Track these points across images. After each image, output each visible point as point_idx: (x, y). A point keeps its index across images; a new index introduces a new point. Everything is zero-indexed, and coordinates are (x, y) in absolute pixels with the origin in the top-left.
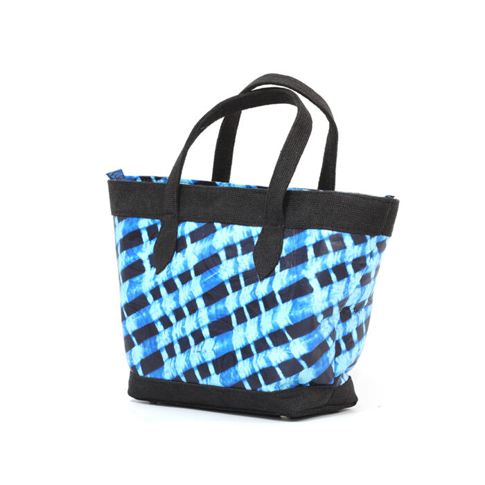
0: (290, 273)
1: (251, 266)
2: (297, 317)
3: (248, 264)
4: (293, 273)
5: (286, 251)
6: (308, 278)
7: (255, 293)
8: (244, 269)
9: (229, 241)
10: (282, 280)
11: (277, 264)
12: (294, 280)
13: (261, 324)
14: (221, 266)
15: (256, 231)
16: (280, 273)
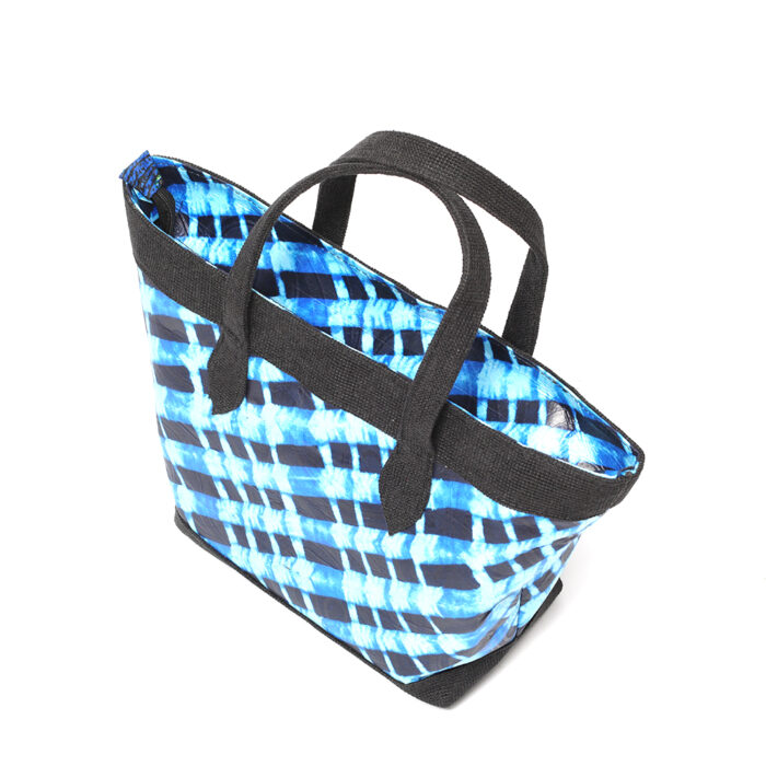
0: (441, 545)
1: (374, 497)
2: (451, 612)
3: (370, 493)
4: (447, 548)
5: (436, 501)
6: (472, 567)
7: (380, 546)
8: (364, 497)
9: (337, 434)
10: (426, 550)
11: (420, 517)
12: (447, 559)
13: (390, 593)
14: (323, 471)
15: (386, 442)
16: (423, 535)
